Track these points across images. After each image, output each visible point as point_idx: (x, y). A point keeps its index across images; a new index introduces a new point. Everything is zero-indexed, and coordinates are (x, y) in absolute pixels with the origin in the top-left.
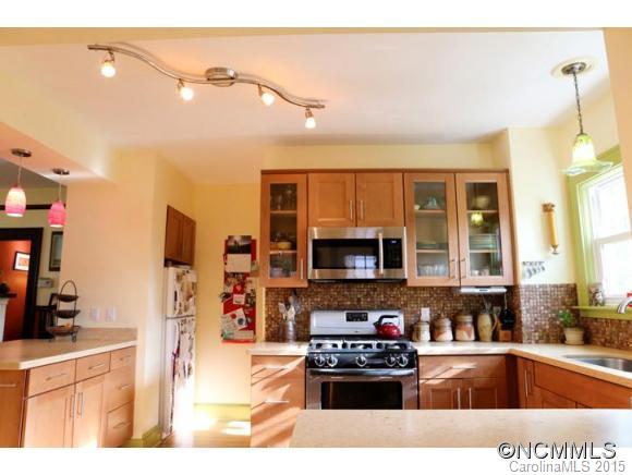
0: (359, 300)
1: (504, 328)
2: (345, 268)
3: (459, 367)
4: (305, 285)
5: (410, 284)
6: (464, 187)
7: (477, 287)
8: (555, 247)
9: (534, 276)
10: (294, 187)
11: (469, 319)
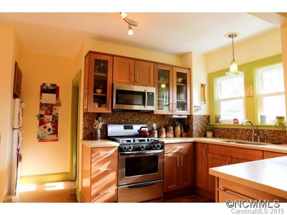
0: (128, 119)
1: (184, 132)
2: (133, 105)
3: (179, 147)
4: (110, 112)
5: (155, 113)
6: (176, 73)
7: (178, 115)
8: (205, 101)
9: (198, 112)
10: (106, 62)
11: (172, 128)
